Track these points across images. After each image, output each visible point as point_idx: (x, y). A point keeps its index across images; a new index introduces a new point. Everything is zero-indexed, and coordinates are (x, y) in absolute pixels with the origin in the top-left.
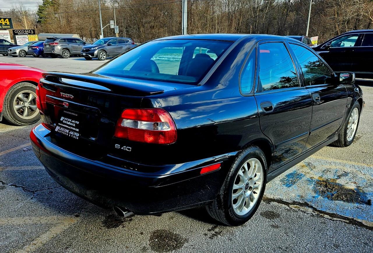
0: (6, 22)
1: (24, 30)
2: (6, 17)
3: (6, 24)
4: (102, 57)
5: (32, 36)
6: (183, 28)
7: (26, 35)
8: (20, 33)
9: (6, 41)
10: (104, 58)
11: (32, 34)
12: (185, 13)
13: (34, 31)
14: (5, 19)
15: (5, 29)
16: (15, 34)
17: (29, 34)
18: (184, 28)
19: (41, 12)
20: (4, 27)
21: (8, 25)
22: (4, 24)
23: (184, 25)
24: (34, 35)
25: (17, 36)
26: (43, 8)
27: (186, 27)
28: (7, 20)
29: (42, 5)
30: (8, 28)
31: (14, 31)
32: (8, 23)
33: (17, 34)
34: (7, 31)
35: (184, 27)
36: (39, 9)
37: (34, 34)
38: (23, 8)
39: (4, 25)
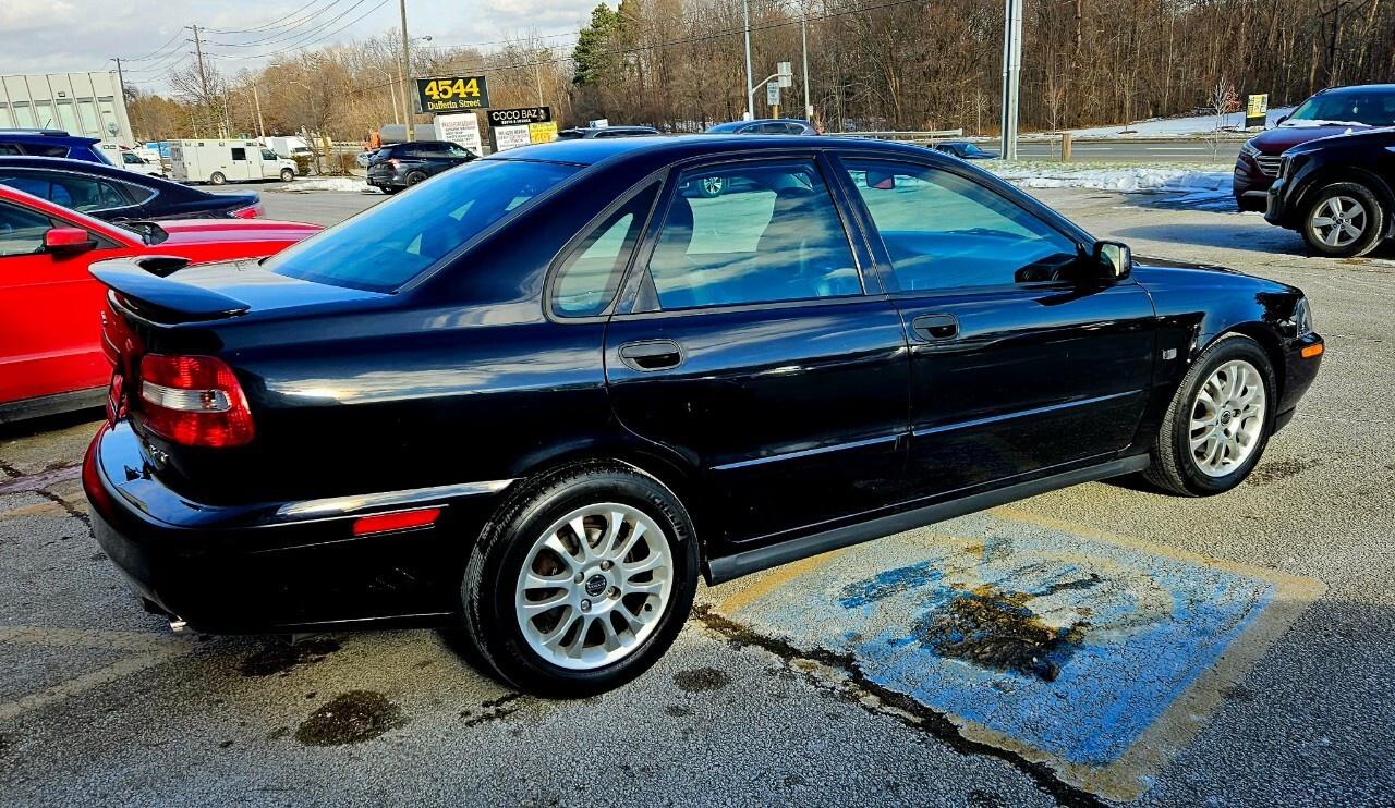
0: (471, 90)
1: (520, 110)
2: (471, 75)
3: (469, 94)
4: (709, 188)
5: (539, 126)
6: (1005, 75)
7: (524, 124)
8: (507, 119)
9: (456, 147)
10: (716, 188)
11: (543, 121)
12: (1013, 22)
13: (546, 110)
14: (466, 81)
15: (466, 111)
16: (491, 123)
17: (534, 120)
18: (1008, 72)
19: (584, 51)
20: (464, 104)
21: (476, 98)
22: (463, 95)
23: (1012, 63)
24: (549, 123)
25: (498, 130)
26: (590, 38)
27: (1018, 68)
28: (473, 82)
29: (590, 28)
30: (474, 107)
31: (490, 113)
32: (476, 93)
33: (499, 124)
34: (472, 117)
35: (1011, 68)
36: (581, 42)
37: (548, 119)
38: (535, 41)
39: (463, 99)
